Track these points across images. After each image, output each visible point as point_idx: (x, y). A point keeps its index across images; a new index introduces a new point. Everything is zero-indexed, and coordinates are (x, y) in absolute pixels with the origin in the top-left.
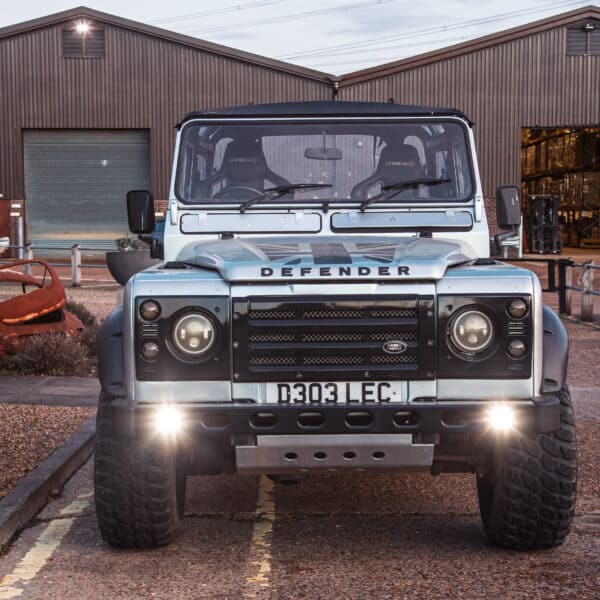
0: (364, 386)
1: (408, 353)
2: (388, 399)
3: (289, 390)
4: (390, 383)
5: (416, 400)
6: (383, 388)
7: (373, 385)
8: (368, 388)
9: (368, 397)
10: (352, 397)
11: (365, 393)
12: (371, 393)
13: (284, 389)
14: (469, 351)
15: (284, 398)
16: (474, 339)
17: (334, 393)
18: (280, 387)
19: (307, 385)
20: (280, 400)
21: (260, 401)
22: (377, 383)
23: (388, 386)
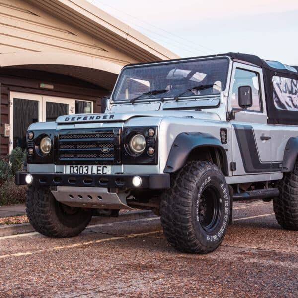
0: (98, 167)
1: (110, 152)
2: (106, 173)
3: (73, 168)
4: (107, 166)
5: (116, 173)
6: (105, 168)
7: (101, 167)
8: (99, 169)
9: (99, 172)
10: (93, 172)
11: (98, 170)
12: (100, 170)
13: (72, 168)
14: (137, 153)
15: (72, 172)
16: (138, 147)
17: (87, 170)
18: (70, 167)
19: (79, 166)
20: (70, 173)
21: (64, 173)
22: (102, 166)
23: (106, 167)
